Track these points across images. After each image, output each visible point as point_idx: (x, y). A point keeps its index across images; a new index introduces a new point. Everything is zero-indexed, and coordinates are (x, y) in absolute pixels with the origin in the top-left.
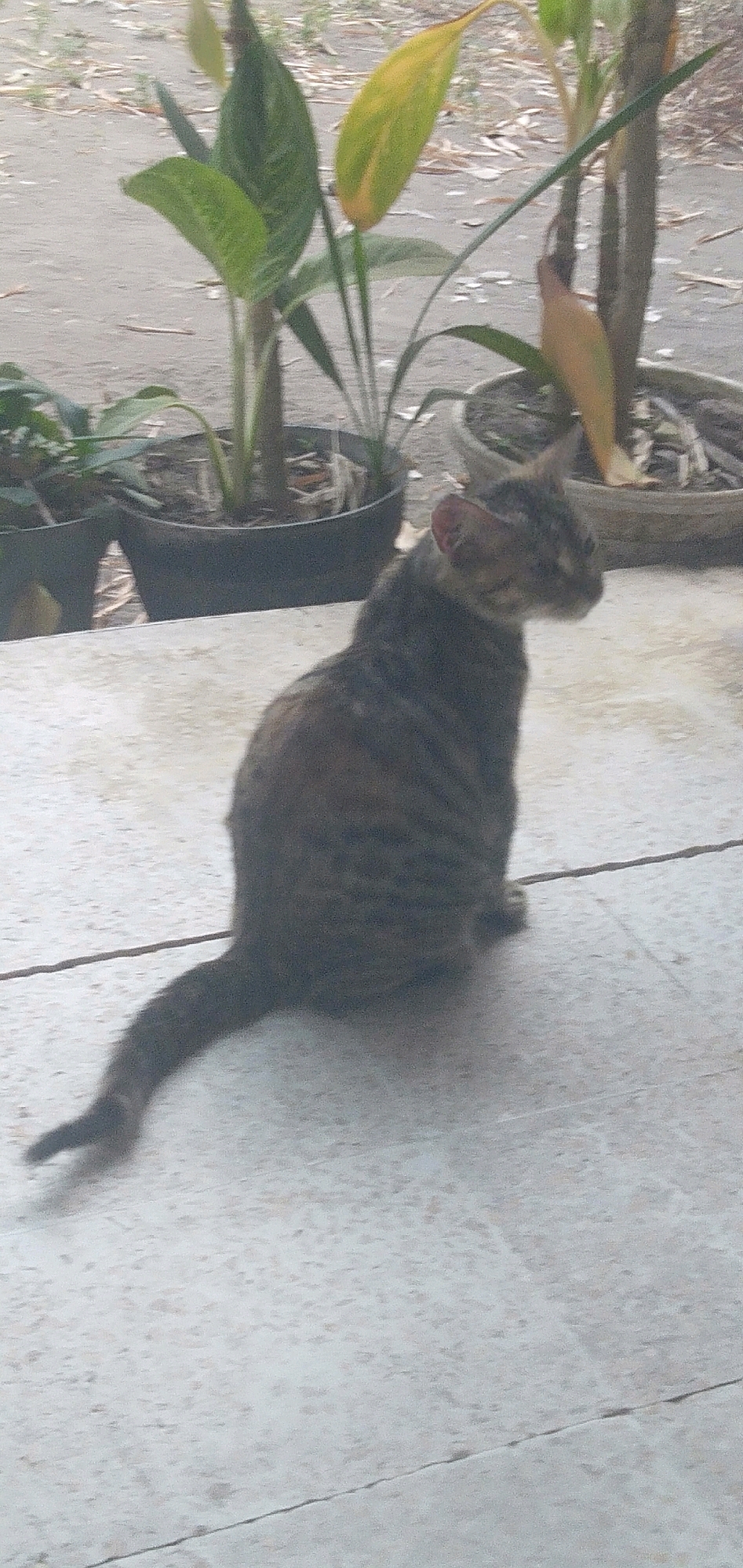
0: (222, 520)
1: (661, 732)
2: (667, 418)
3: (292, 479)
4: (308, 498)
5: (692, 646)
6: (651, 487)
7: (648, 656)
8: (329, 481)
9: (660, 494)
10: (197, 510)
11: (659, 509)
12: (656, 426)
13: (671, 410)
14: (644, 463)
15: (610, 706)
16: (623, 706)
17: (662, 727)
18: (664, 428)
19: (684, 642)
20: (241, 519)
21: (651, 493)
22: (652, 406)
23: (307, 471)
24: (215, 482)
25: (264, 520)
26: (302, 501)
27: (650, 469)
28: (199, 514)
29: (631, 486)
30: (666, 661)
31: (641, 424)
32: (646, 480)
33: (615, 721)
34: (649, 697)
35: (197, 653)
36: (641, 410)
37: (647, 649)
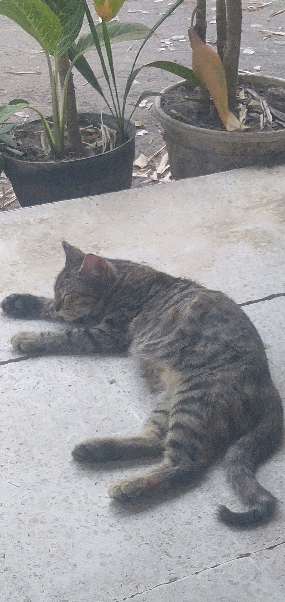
0: (51, 159)
1: (256, 242)
2: (253, 98)
3: (83, 138)
4: (91, 146)
5: (269, 202)
6: (247, 130)
7: (248, 209)
8: (100, 137)
9: (251, 134)
10: (39, 155)
11: (251, 140)
12: (249, 102)
13: (255, 95)
14: (244, 120)
15: (232, 233)
16: (237, 232)
17: (255, 241)
18: (253, 103)
19: (265, 201)
20: (60, 157)
21: (247, 133)
22: (246, 93)
23: (90, 134)
24: (47, 141)
25: (71, 157)
26: (88, 147)
27: (247, 123)
28: (41, 157)
29: (238, 131)
30: (257, 210)
31: (241, 102)
32: (244, 127)
33: (234, 239)
34: (250, 227)
35: (42, 221)
36: (242, 95)
37: (247, 205)
